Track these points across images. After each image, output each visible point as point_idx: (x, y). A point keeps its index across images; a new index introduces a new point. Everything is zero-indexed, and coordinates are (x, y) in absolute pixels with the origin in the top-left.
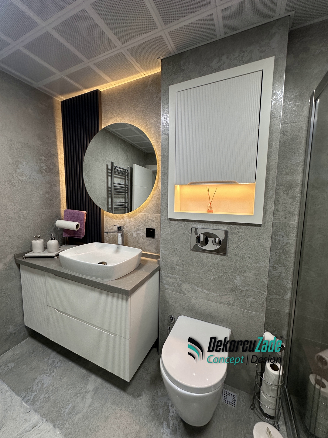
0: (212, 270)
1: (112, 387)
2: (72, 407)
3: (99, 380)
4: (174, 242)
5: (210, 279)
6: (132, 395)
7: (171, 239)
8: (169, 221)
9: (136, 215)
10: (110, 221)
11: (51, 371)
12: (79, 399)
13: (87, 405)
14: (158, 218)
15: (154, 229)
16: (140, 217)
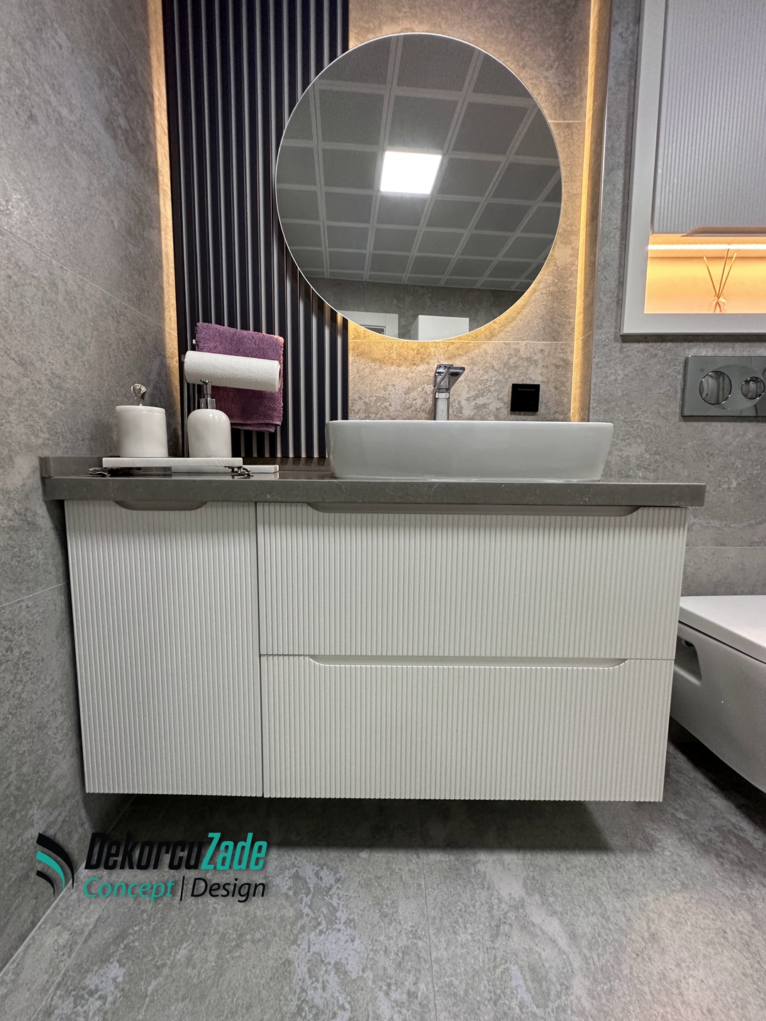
0: (733, 464)
1: (566, 858)
2: (528, 978)
3: (512, 859)
4: (632, 403)
5: (729, 488)
6: (632, 848)
7: (623, 395)
8: (618, 345)
9: (479, 346)
10: (373, 372)
11: (324, 910)
12: (518, 941)
13: (563, 942)
14: (549, 353)
15: (538, 386)
16: (490, 352)
